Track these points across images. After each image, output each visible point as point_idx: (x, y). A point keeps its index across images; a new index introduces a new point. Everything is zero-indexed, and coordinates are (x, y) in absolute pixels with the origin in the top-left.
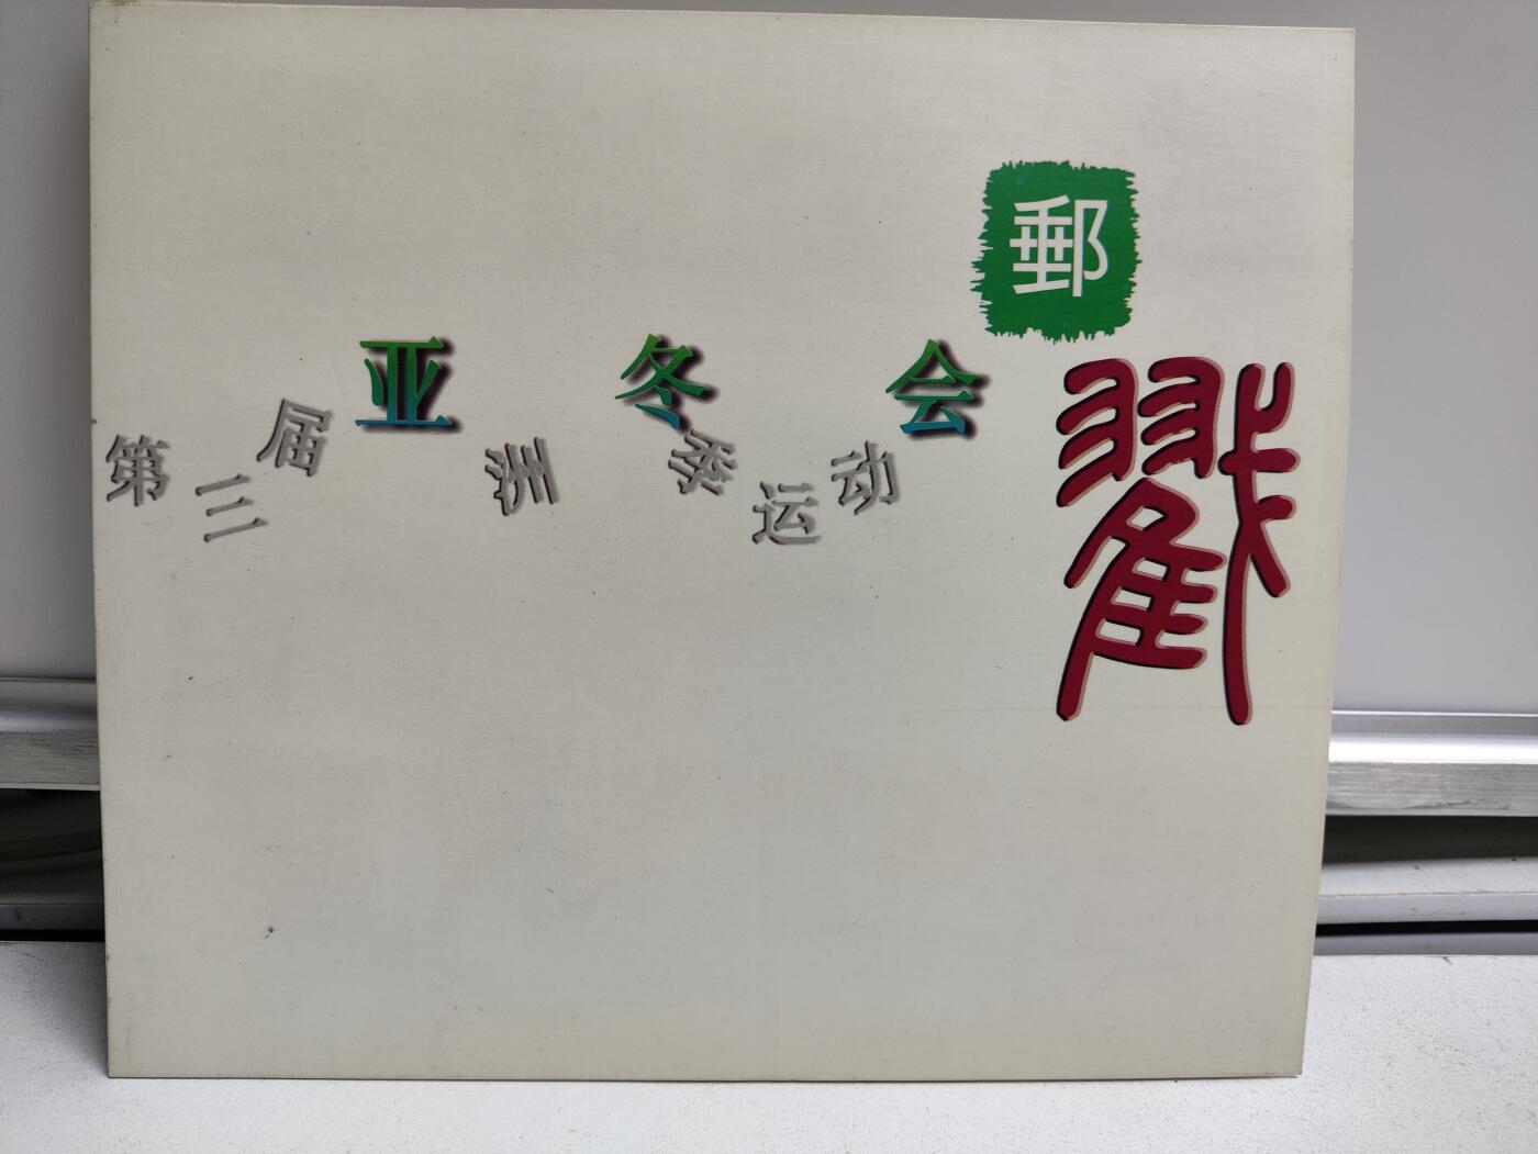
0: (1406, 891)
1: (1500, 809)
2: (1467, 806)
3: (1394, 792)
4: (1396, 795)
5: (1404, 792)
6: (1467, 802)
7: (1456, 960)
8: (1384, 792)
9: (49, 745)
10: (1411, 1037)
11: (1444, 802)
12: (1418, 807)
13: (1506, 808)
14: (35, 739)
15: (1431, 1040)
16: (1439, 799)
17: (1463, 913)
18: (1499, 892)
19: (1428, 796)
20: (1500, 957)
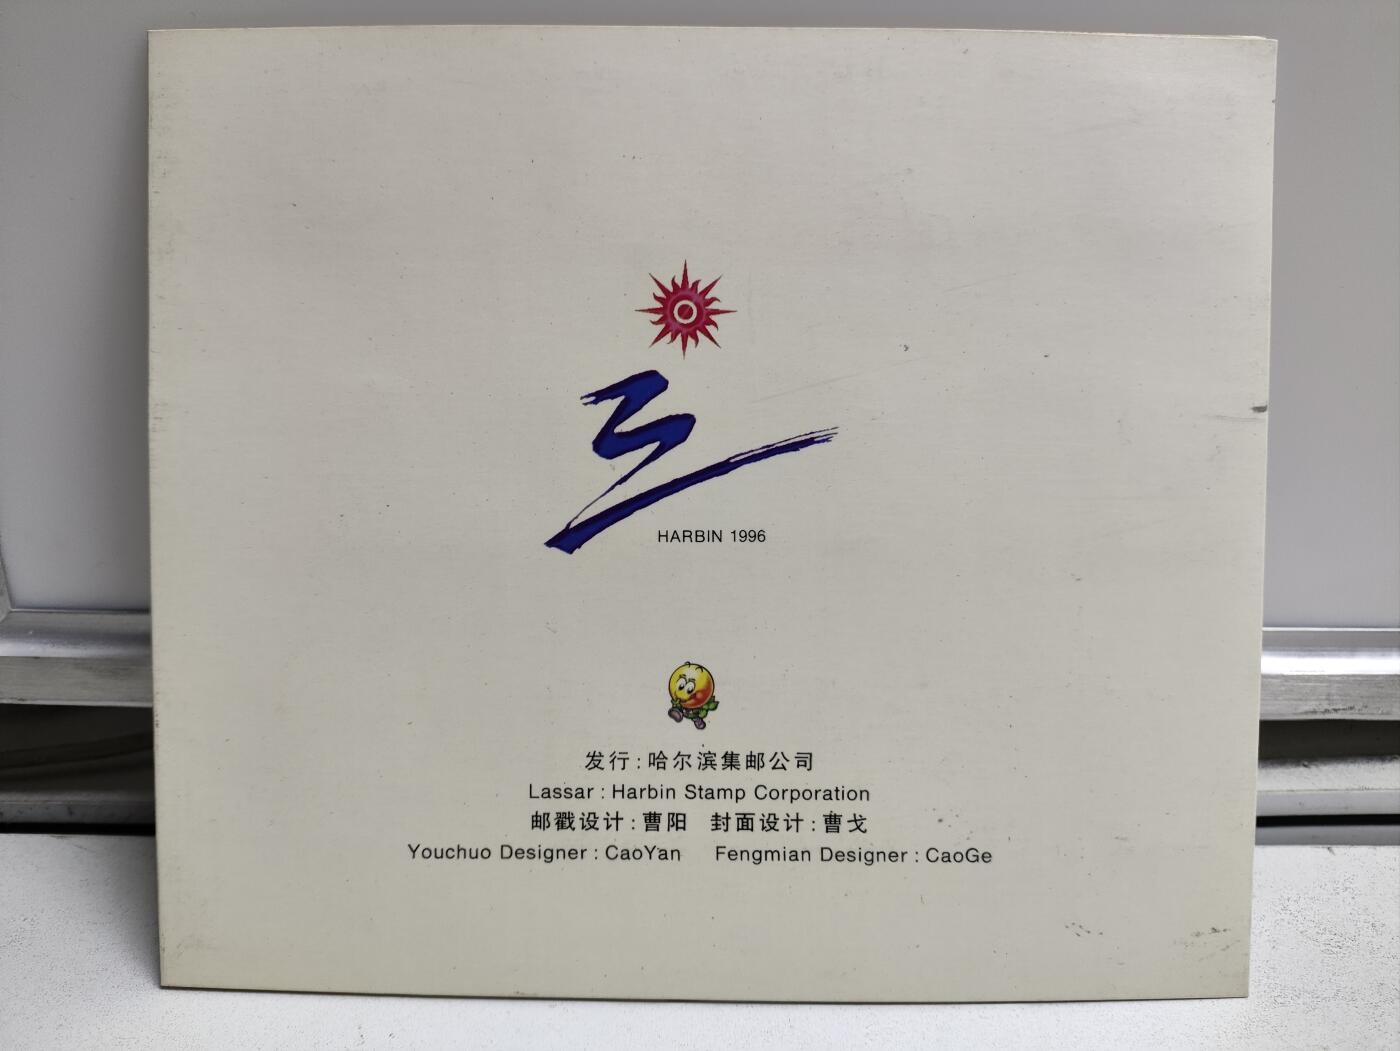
0: (1294, 788)
1: (1382, 714)
2: (1352, 711)
3: (1285, 700)
4: (1286, 702)
5: (1295, 700)
6: (1351, 708)
7: (1339, 850)
8: (1276, 700)
9: (91, 668)
10: (1295, 922)
11: (1330, 708)
12: (1306, 713)
13: (1388, 714)
14: (77, 663)
15: (1312, 925)
16: (1325, 706)
17: (1346, 808)
18: (1380, 789)
19: (1314, 703)
20: (1378, 848)
